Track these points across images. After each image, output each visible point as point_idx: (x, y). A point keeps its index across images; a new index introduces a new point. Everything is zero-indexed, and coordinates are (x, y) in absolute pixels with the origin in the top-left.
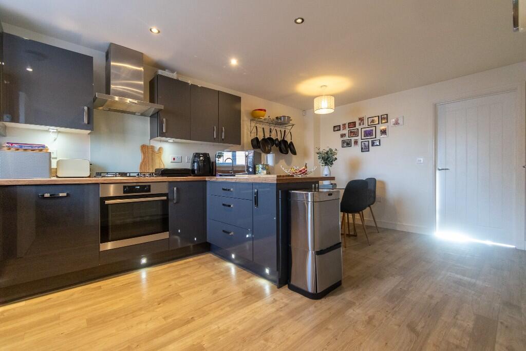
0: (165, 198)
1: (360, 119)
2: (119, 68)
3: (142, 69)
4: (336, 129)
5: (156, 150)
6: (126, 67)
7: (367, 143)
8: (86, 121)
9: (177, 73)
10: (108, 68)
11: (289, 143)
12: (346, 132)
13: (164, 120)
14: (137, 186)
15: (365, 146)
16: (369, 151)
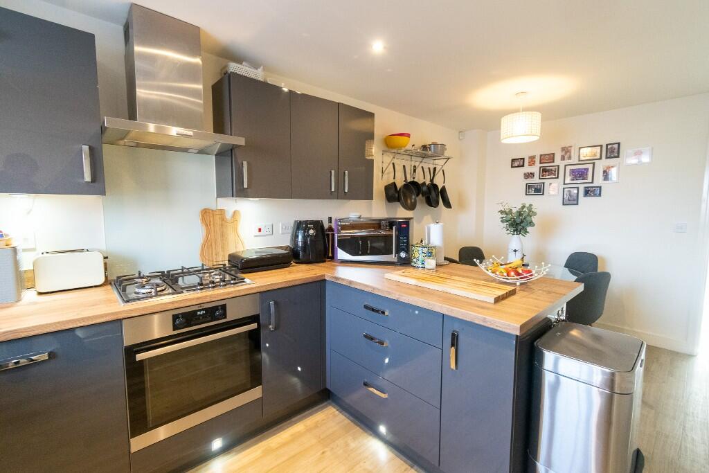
0: (254, 326)
1: (563, 149)
2: (152, 59)
3: (197, 60)
4: (516, 164)
5: (229, 216)
6: (165, 58)
7: (576, 191)
8: (88, 178)
9: (264, 70)
10: (129, 58)
11: (440, 188)
12: (535, 169)
13: (245, 163)
14: (200, 310)
15: (570, 196)
16: (577, 204)
